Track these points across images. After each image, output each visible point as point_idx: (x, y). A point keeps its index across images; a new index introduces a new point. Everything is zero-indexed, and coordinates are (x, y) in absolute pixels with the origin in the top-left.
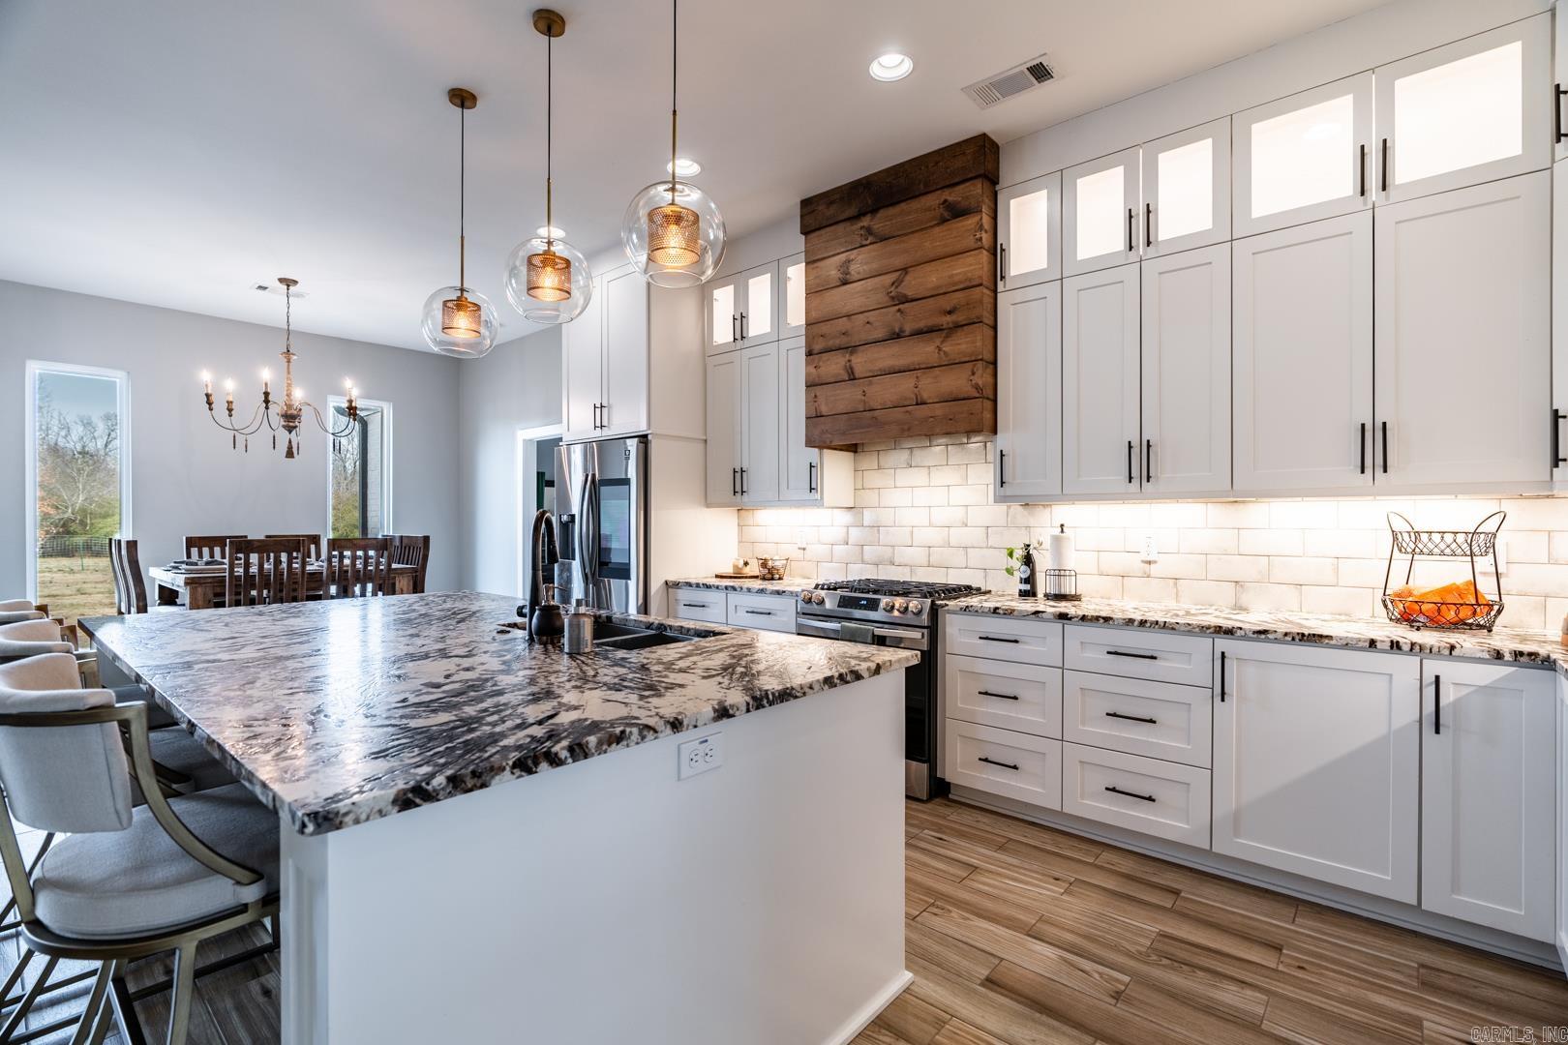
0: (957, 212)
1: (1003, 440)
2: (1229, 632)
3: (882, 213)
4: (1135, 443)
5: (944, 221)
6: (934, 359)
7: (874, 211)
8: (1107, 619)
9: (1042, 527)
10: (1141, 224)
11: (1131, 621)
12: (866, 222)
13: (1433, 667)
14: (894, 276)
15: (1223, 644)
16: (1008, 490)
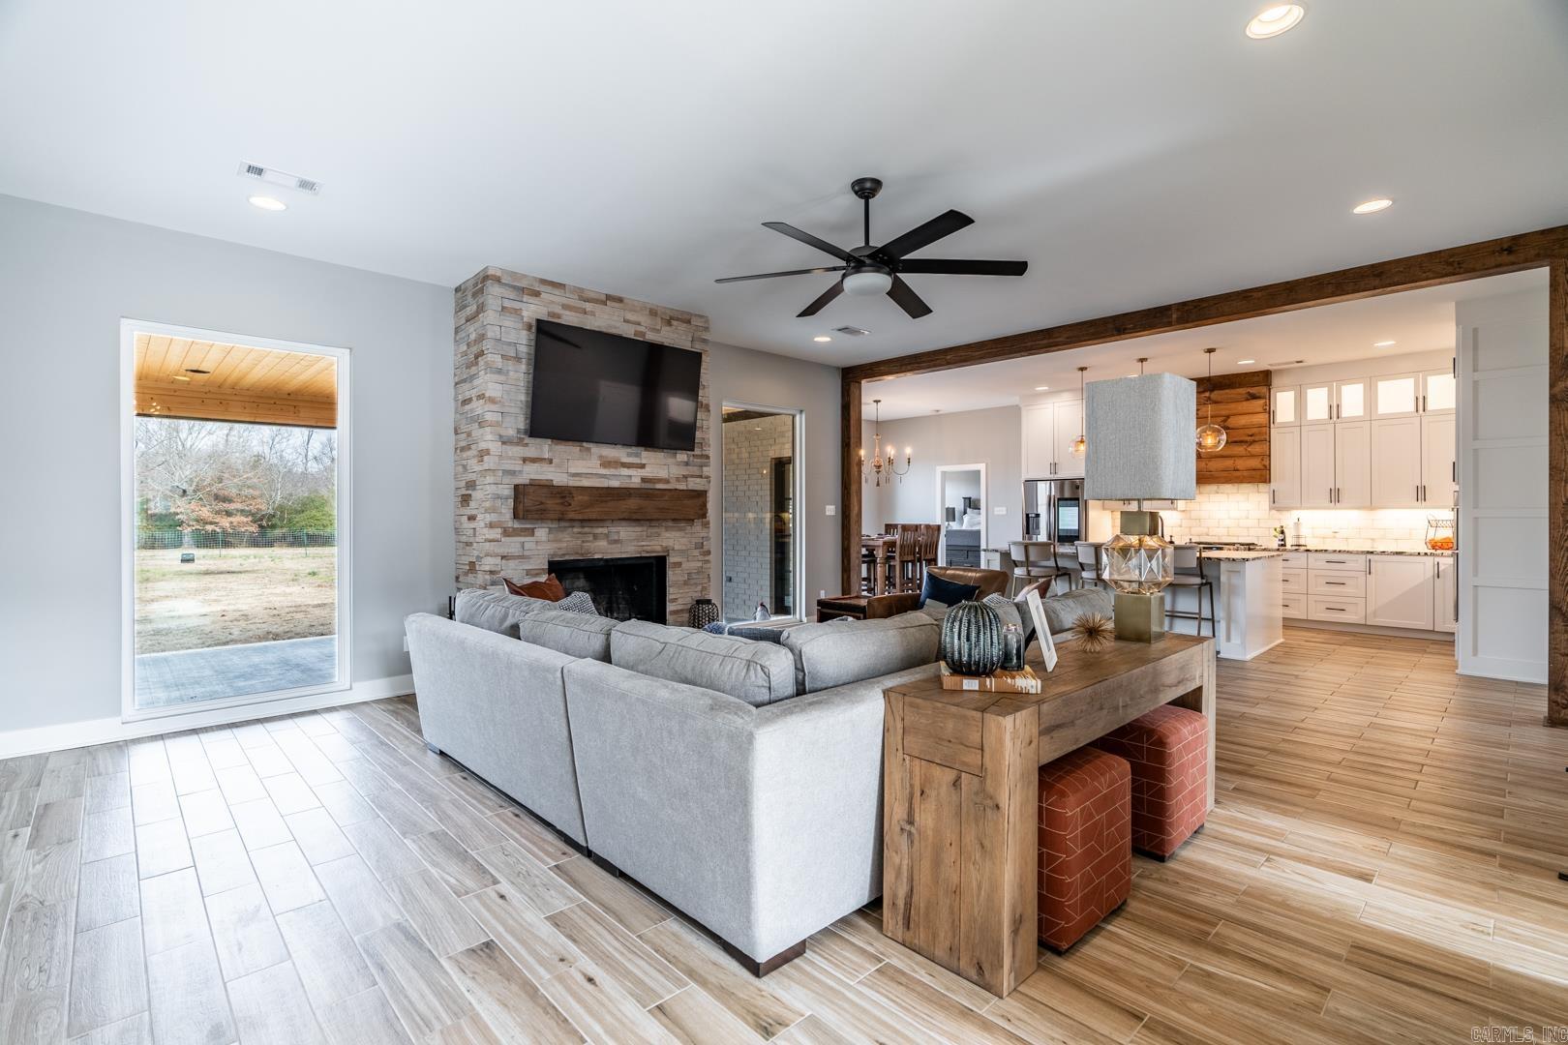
0: (1254, 397)
1: (1273, 485)
2: (1372, 553)
3: (1215, 392)
4: (1333, 488)
5: (1247, 400)
6: (1244, 453)
7: (1212, 391)
8: (1326, 551)
9: (1288, 519)
10: (1335, 411)
11: (1335, 551)
12: (1207, 394)
13: (1437, 559)
14: (1222, 419)
15: (1369, 556)
16: (1276, 505)
